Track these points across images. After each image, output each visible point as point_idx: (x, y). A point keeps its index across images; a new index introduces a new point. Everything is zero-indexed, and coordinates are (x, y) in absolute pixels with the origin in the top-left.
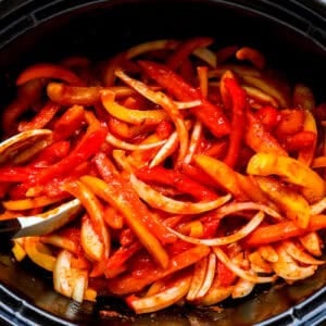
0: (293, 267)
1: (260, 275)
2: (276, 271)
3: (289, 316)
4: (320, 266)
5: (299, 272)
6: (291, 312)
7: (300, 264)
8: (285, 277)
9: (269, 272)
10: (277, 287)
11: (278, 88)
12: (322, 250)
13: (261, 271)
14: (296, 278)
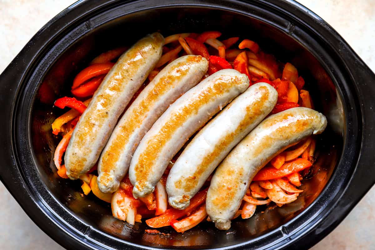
0: (282, 195)
1: (258, 199)
2: (269, 196)
3: (280, 232)
4: (300, 194)
5: (286, 199)
6: (280, 229)
7: (286, 193)
8: (276, 202)
9: (265, 197)
10: (270, 208)
11: (269, 66)
12: (301, 181)
13: (259, 196)
14: (284, 203)
